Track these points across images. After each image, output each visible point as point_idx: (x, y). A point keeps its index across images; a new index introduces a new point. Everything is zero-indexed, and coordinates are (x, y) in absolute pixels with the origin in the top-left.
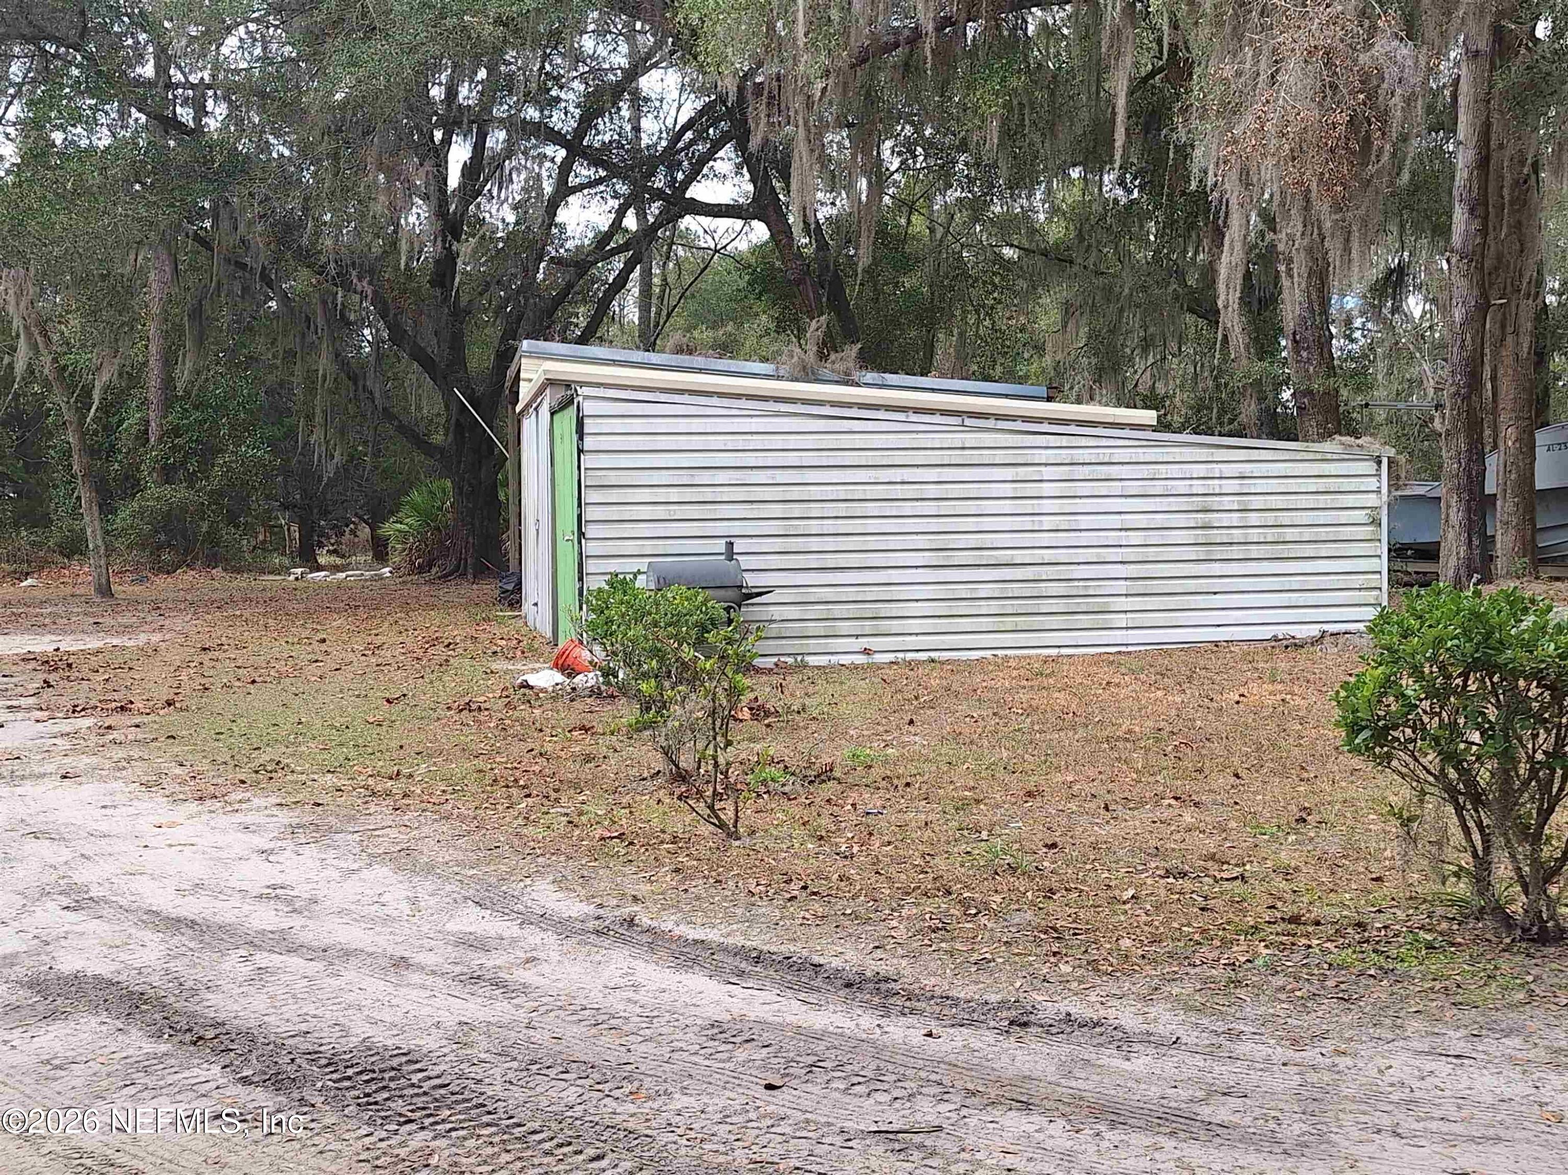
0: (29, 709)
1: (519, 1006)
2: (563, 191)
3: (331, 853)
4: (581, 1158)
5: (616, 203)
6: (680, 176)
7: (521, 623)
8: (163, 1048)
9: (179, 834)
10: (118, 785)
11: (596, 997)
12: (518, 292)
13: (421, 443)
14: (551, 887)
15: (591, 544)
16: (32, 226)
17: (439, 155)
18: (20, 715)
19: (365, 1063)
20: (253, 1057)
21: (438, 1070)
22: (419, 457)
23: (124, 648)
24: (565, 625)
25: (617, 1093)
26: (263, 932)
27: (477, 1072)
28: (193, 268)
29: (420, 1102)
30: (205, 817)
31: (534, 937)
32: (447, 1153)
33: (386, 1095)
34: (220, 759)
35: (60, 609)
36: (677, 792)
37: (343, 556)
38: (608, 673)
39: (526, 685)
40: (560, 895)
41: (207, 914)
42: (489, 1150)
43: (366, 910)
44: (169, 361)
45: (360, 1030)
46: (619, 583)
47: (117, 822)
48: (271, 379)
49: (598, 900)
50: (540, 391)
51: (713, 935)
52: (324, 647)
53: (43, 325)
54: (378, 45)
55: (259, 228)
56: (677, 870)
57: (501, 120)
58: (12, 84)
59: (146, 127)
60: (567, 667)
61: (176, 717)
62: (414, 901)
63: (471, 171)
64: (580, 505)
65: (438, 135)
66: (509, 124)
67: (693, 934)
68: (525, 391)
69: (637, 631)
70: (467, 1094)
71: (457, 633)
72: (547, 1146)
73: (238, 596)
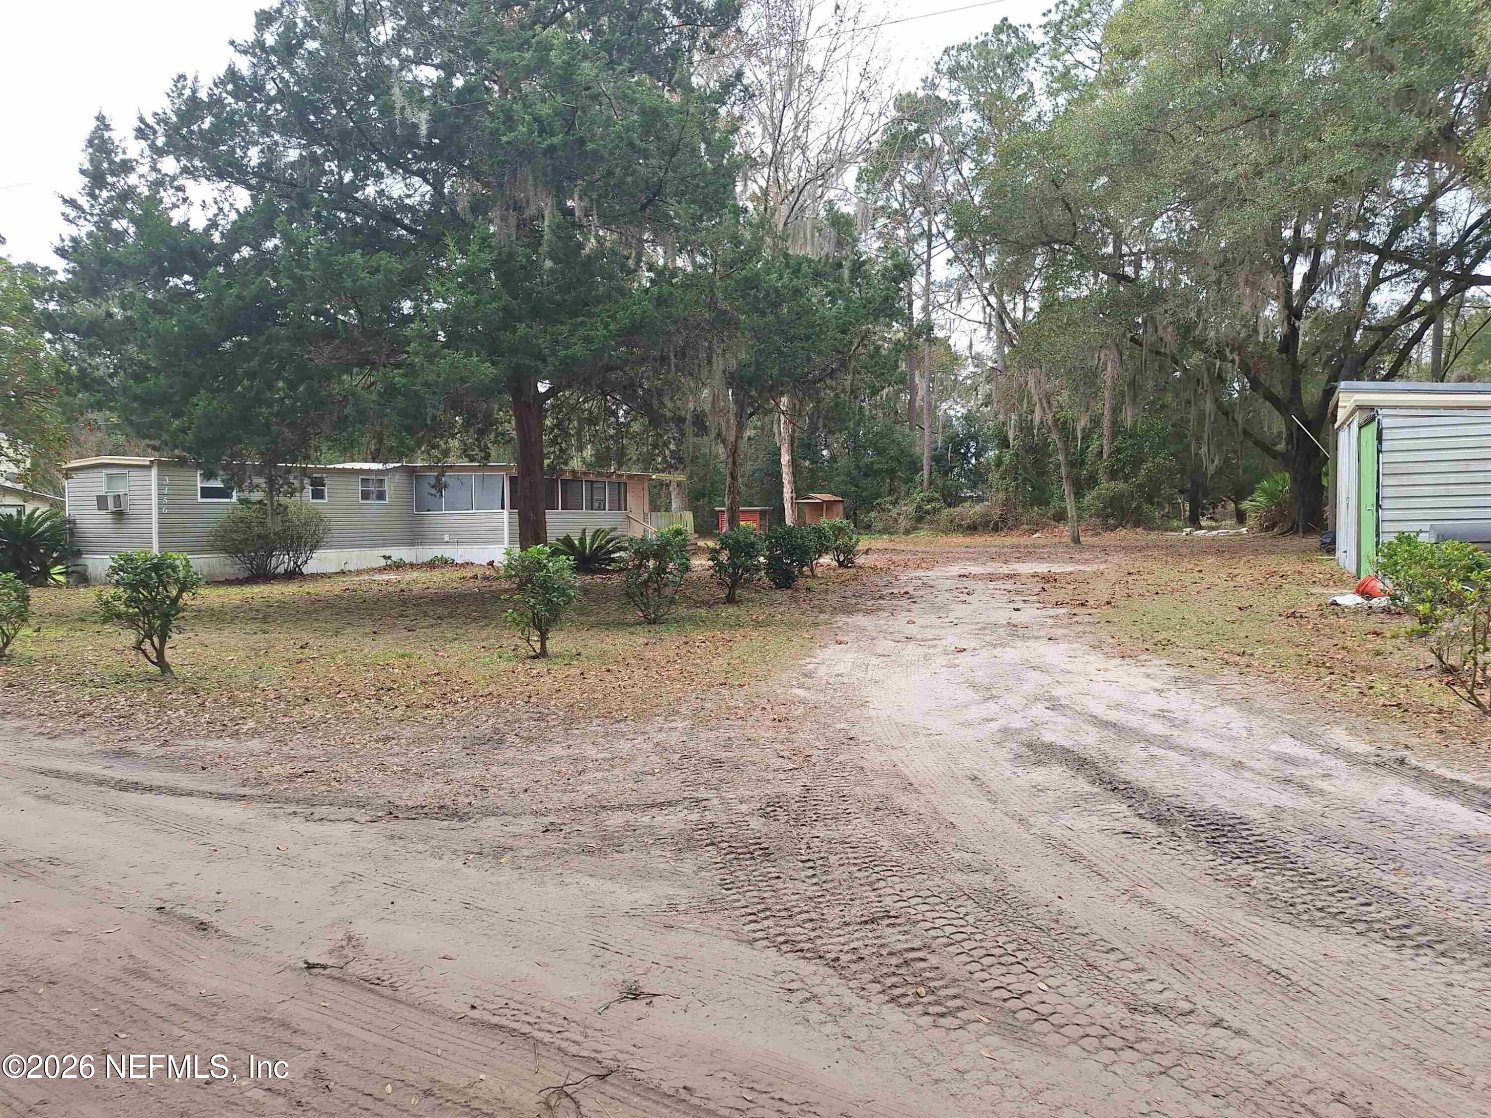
0: (1033, 602)
1: (1317, 802)
2: (1376, 282)
3: (1198, 696)
4: (1354, 902)
5: (1416, 286)
6: (1468, 261)
7: (1334, 564)
8: (1096, 790)
9: (1109, 676)
10: (1078, 645)
11: (1372, 805)
12: (1341, 349)
13: (1268, 450)
14: (1344, 732)
15: (1386, 512)
16: (1045, 346)
17: (1287, 272)
18: (1029, 605)
19: (1214, 819)
20: (1145, 804)
21: (1258, 832)
22: (1268, 459)
23: (1084, 572)
24: (1365, 566)
25: (1382, 867)
26: (1155, 736)
27: (1286, 837)
28: (1131, 357)
29: (1247, 847)
30: (1125, 667)
31: (1330, 762)
32: (1262, 881)
33: (1225, 840)
34: (1135, 636)
35: (1053, 550)
36: (1446, 680)
37: (1217, 521)
38: (1394, 598)
39: (1335, 603)
40: (1350, 738)
41: (1123, 721)
42: (1291, 885)
43: (1219, 731)
44: (1116, 410)
45: (1211, 800)
46: (1404, 538)
47: (1076, 666)
48: (1176, 417)
49: (1378, 745)
50: (1352, 414)
51: (1467, 778)
52: (1201, 575)
53: (1048, 397)
54: (1249, 209)
55: (1170, 329)
56: (1441, 732)
57: (1331, 243)
58: (1036, 269)
59: (1107, 282)
60: (1365, 592)
61: (1112, 610)
62: (1249, 730)
63: (1310, 279)
64: (1378, 487)
65: (1287, 260)
66: (1336, 245)
67: (1450, 775)
68: (1341, 415)
69: (1416, 570)
70: (1277, 849)
71: (1287, 568)
72: (1331, 890)
73: (1151, 544)
